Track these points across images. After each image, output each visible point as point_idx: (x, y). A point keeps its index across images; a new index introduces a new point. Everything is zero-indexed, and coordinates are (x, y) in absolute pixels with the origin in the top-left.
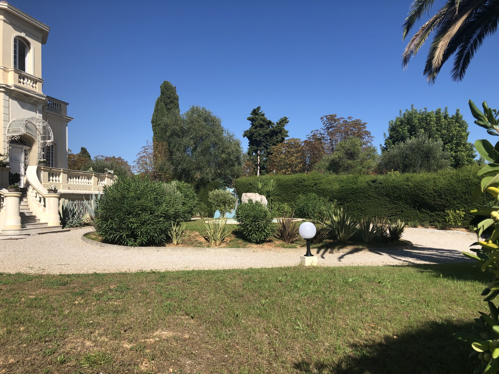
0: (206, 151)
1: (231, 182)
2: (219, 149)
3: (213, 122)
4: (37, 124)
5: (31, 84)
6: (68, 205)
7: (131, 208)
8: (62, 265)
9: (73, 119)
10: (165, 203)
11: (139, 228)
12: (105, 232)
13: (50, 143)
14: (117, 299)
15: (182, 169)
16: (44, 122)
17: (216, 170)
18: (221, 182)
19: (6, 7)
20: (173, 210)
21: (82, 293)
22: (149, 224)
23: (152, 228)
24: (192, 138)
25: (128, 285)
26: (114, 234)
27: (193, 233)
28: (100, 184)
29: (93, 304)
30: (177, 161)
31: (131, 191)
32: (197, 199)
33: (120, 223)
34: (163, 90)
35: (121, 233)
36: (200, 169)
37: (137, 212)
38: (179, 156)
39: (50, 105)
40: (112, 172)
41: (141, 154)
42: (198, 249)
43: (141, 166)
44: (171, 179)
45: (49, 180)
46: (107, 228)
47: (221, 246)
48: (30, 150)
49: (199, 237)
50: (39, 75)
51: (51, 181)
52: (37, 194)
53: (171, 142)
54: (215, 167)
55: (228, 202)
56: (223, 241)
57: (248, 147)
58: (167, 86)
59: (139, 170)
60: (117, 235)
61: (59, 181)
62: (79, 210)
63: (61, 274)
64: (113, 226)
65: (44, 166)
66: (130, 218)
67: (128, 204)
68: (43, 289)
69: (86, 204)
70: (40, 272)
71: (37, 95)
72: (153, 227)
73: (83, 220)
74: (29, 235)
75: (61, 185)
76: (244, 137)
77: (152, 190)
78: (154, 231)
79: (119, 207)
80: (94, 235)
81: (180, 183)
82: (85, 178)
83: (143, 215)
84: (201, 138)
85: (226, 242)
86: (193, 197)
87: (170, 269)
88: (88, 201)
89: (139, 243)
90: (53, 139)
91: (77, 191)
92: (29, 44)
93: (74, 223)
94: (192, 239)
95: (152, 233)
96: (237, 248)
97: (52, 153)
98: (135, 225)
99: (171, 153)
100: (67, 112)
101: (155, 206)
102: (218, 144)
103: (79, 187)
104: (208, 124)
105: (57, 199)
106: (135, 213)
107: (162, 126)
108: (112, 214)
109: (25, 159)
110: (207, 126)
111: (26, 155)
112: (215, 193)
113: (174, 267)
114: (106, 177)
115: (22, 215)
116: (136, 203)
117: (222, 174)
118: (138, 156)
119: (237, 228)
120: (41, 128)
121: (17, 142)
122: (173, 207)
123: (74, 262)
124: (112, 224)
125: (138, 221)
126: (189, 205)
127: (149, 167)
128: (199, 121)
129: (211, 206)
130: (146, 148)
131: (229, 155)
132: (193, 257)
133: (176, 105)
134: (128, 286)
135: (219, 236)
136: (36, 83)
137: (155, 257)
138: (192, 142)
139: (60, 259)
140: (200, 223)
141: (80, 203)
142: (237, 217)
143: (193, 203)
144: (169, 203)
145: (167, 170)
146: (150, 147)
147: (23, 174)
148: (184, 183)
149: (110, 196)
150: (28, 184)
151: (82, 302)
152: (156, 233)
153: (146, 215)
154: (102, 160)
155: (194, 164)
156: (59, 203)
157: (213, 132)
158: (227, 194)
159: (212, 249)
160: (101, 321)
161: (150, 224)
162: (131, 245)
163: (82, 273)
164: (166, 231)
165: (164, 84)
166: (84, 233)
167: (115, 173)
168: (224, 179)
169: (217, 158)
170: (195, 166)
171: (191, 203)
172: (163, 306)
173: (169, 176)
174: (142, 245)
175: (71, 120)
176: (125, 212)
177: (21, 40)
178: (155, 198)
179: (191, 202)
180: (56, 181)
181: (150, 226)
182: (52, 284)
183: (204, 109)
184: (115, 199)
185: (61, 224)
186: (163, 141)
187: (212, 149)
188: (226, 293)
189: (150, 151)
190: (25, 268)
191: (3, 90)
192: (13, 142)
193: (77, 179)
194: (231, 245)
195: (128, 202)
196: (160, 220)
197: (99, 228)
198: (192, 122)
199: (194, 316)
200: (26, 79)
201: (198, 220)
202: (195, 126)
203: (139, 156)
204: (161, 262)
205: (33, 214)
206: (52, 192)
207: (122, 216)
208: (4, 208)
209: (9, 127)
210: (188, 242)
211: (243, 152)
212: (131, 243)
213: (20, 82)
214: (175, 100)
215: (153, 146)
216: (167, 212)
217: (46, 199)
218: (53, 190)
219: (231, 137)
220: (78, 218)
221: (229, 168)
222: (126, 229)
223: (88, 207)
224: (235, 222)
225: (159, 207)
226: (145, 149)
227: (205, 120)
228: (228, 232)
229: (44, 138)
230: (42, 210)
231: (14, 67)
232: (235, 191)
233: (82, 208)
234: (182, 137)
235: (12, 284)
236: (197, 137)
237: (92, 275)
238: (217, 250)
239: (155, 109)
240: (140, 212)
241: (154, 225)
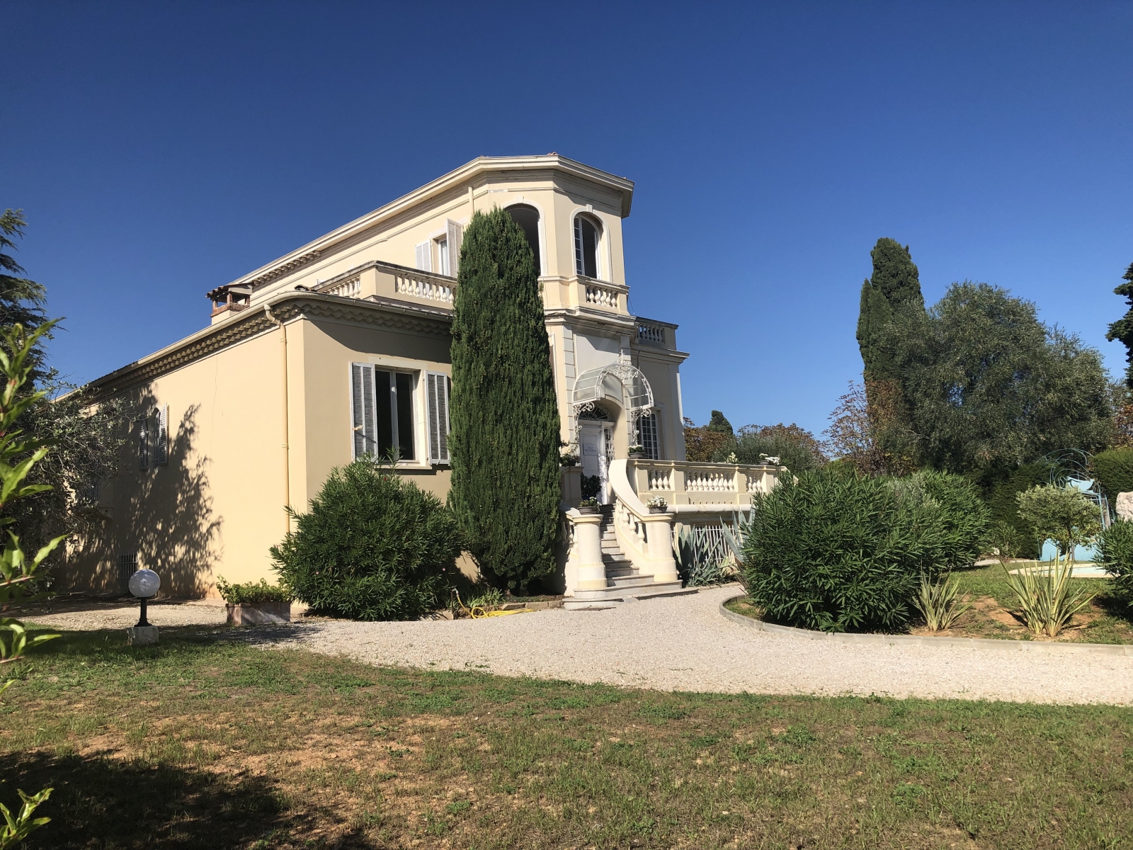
0: (999, 390)
1: (1083, 464)
2: (1035, 380)
3: (1014, 315)
4: (622, 376)
5: (608, 299)
6: (689, 537)
7: (818, 542)
8: (679, 670)
9: (688, 355)
10: (898, 528)
11: (841, 589)
12: (767, 599)
13: (647, 410)
14: (785, 764)
15: (940, 441)
16: (634, 371)
17: (1035, 434)
18: (1053, 466)
19: (557, 164)
20: (920, 545)
21: (712, 741)
22: (863, 580)
23: (871, 590)
24: (961, 362)
25: (812, 729)
26: (786, 602)
27: (981, 601)
28: (752, 488)
29: (734, 769)
30: (927, 422)
31: (816, 504)
32: (985, 512)
33: (796, 578)
34: (879, 259)
35: (800, 600)
36: (989, 435)
37: (833, 551)
38: (930, 408)
39: (644, 335)
40: (776, 460)
41: (839, 413)
42: (996, 642)
43: (842, 441)
44: (917, 466)
45: (651, 487)
46: (770, 589)
47: (1063, 638)
48: (614, 428)
49: (997, 611)
50: (621, 280)
51: (654, 488)
52: (631, 516)
53: (907, 379)
54: (1030, 427)
55: (1077, 517)
56: (1067, 623)
57: (1128, 365)
58: (886, 248)
59: (837, 450)
60: (794, 604)
61: (669, 486)
62: (713, 545)
63: (675, 692)
64: (781, 584)
65: (639, 458)
66: (817, 565)
67: (811, 534)
68: (637, 725)
69: (727, 533)
70: (637, 684)
71: (620, 318)
72: (874, 587)
73: (722, 569)
74: (621, 600)
75: (674, 495)
76: (1110, 340)
77: (865, 498)
78: (876, 597)
79: (791, 541)
80: (745, 602)
81: (937, 477)
82: (719, 478)
83: (847, 558)
84: (985, 359)
85: (1077, 626)
86: (974, 508)
87: (920, 694)
88: (731, 528)
89: (844, 622)
90: (652, 401)
91: (705, 505)
92: (599, 223)
93: (704, 575)
94: (978, 617)
95: (873, 601)
96: (1113, 644)
97: (654, 430)
98: (831, 581)
99: (912, 404)
100: (675, 344)
101: (875, 537)
102: (1032, 368)
103: (708, 498)
104: (999, 323)
105: (667, 525)
106: (827, 555)
107: (881, 344)
108: (778, 556)
109: (607, 446)
110: (998, 328)
111: (608, 438)
112: (1034, 496)
113: (933, 688)
114: (765, 473)
115: (606, 559)
116: (829, 530)
117: (1053, 445)
118: (833, 419)
119: (1109, 589)
120: (630, 382)
121: (591, 415)
122: (919, 536)
123: (704, 665)
124: (779, 578)
125: (838, 573)
126: (967, 528)
127: (861, 441)
128: (974, 319)
129: (1029, 530)
130: (850, 397)
131: (1069, 393)
132: (984, 665)
133: (912, 288)
134: (813, 732)
135: (1054, 610)
136: (615, 295)
137: (885, 660)
138: (960, 372)
139: (675, 657)
140: (1000, 575)
141: (715, 531)
142: (1105, 559)
143: (976, 524)
144: (909, 529)
145: (905, 445)
146: (859, 395)
147: (605, 477)
148: (946, 475)
149: (770, 517)
150: (613, 497)
151: (710, 761)
152: (884, 600)
153: (854, 558)
154: (756, 434)
155: (971, 426)
156: (673, 533)
157: (1016, 339)
158: (1073, 497)
159: (1035, 644)
160: (748, 814)
161: (867, 579)
162: (827, 629)
163: (718, 691)
164: (906, 597)
165: (878, 246)
166: (725, 599)
167: (785, 461)
168: (1060, 455)
169: (1032, 405)
170: (973, 431)
171: (971, 523)
172: (895, 793)
173: (909, 458)
174: (851, 629)
175: (684, 358)
176: (805, 553)
177: (586, 219)
178: (874, 518)
179: (970, 520)
180: (663, 486)
181: (866, 585)
182: (654, 713)
183: (984, 286)
184: (780, 523)
185: (679, 579)
186: (889, 377)
187: (1016, 383)
188: (1073, 774)
189: (860, 404)
190: (610, 673)
191: (562, 320)
192: (584, 416)
193: (705, 479)
194: (1092, 635)
195: (810, 529)
196: (890, 569)
197: (752, 588)
198: (956, 323)
199: (978, 831)
200: (599, 292)
201: (993, 565)
202: (965, 332)
203: (835, 418)
204: (899, 672)
205: (627, 558)
206: (657, 510)
207: (800, 562)
208: (575, 546)
209: (576, 389)
210: (969, 625)
211: (1110, 380)
212: (825, 624)
213: (589, 300)
214: (910, 277)
215: (867, 391)
216: (905, 551)
217: (647, 524)
218: (658, 507)
219: (1068, 346)
220: (712, 564)
221: (1071, 427)
222: (811, 592)
223: (732, 539)
224: (1100, 573)
225: (883, 538)
226: (848, 402)
227: (991, 314)
228: (1080, 599)
229: (636, 403)
230: (641, 551)
231: (578, 272)
232: (1096, 487)
233: (720, 542)
234: (935, 363)
235: (584, 707)
236: (972, 357)
237: (738, 696)
238: (1052, 649)
239: (861, 306)
240: (840, 551)
241: (877, 581)
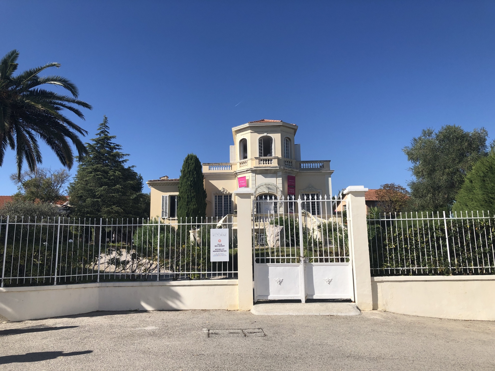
9: (334, 171)
19: (248, 125)
92: (270, 138)
100: (330, 167)
111: (275, 205)
177: (265, 138)
191: (250, 171)
231: (260, 155)
